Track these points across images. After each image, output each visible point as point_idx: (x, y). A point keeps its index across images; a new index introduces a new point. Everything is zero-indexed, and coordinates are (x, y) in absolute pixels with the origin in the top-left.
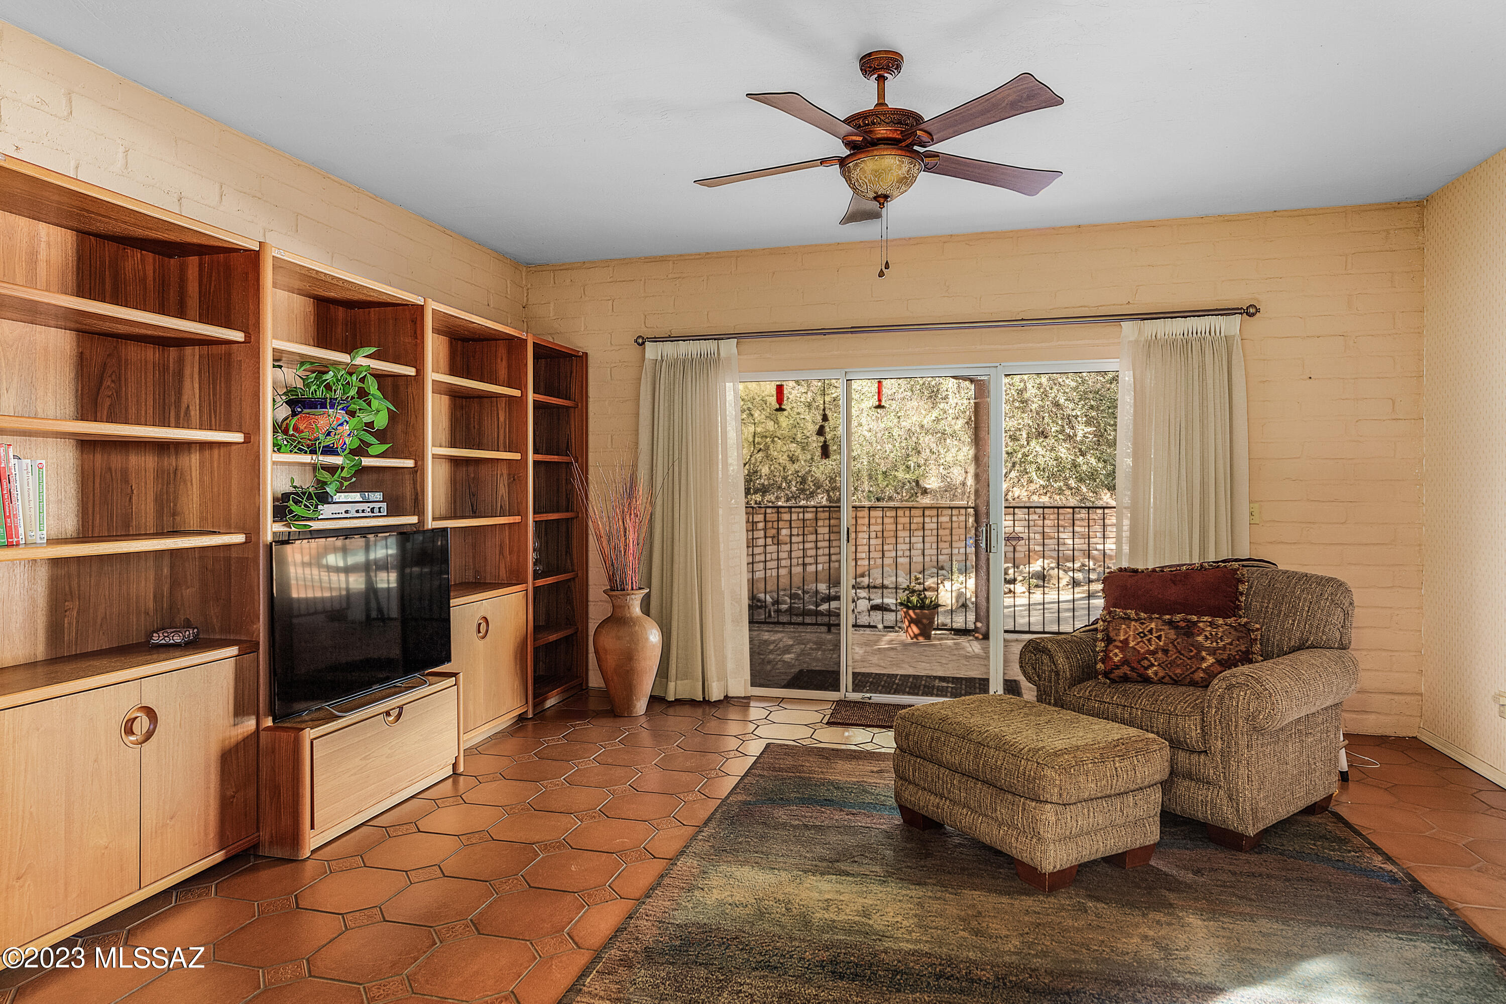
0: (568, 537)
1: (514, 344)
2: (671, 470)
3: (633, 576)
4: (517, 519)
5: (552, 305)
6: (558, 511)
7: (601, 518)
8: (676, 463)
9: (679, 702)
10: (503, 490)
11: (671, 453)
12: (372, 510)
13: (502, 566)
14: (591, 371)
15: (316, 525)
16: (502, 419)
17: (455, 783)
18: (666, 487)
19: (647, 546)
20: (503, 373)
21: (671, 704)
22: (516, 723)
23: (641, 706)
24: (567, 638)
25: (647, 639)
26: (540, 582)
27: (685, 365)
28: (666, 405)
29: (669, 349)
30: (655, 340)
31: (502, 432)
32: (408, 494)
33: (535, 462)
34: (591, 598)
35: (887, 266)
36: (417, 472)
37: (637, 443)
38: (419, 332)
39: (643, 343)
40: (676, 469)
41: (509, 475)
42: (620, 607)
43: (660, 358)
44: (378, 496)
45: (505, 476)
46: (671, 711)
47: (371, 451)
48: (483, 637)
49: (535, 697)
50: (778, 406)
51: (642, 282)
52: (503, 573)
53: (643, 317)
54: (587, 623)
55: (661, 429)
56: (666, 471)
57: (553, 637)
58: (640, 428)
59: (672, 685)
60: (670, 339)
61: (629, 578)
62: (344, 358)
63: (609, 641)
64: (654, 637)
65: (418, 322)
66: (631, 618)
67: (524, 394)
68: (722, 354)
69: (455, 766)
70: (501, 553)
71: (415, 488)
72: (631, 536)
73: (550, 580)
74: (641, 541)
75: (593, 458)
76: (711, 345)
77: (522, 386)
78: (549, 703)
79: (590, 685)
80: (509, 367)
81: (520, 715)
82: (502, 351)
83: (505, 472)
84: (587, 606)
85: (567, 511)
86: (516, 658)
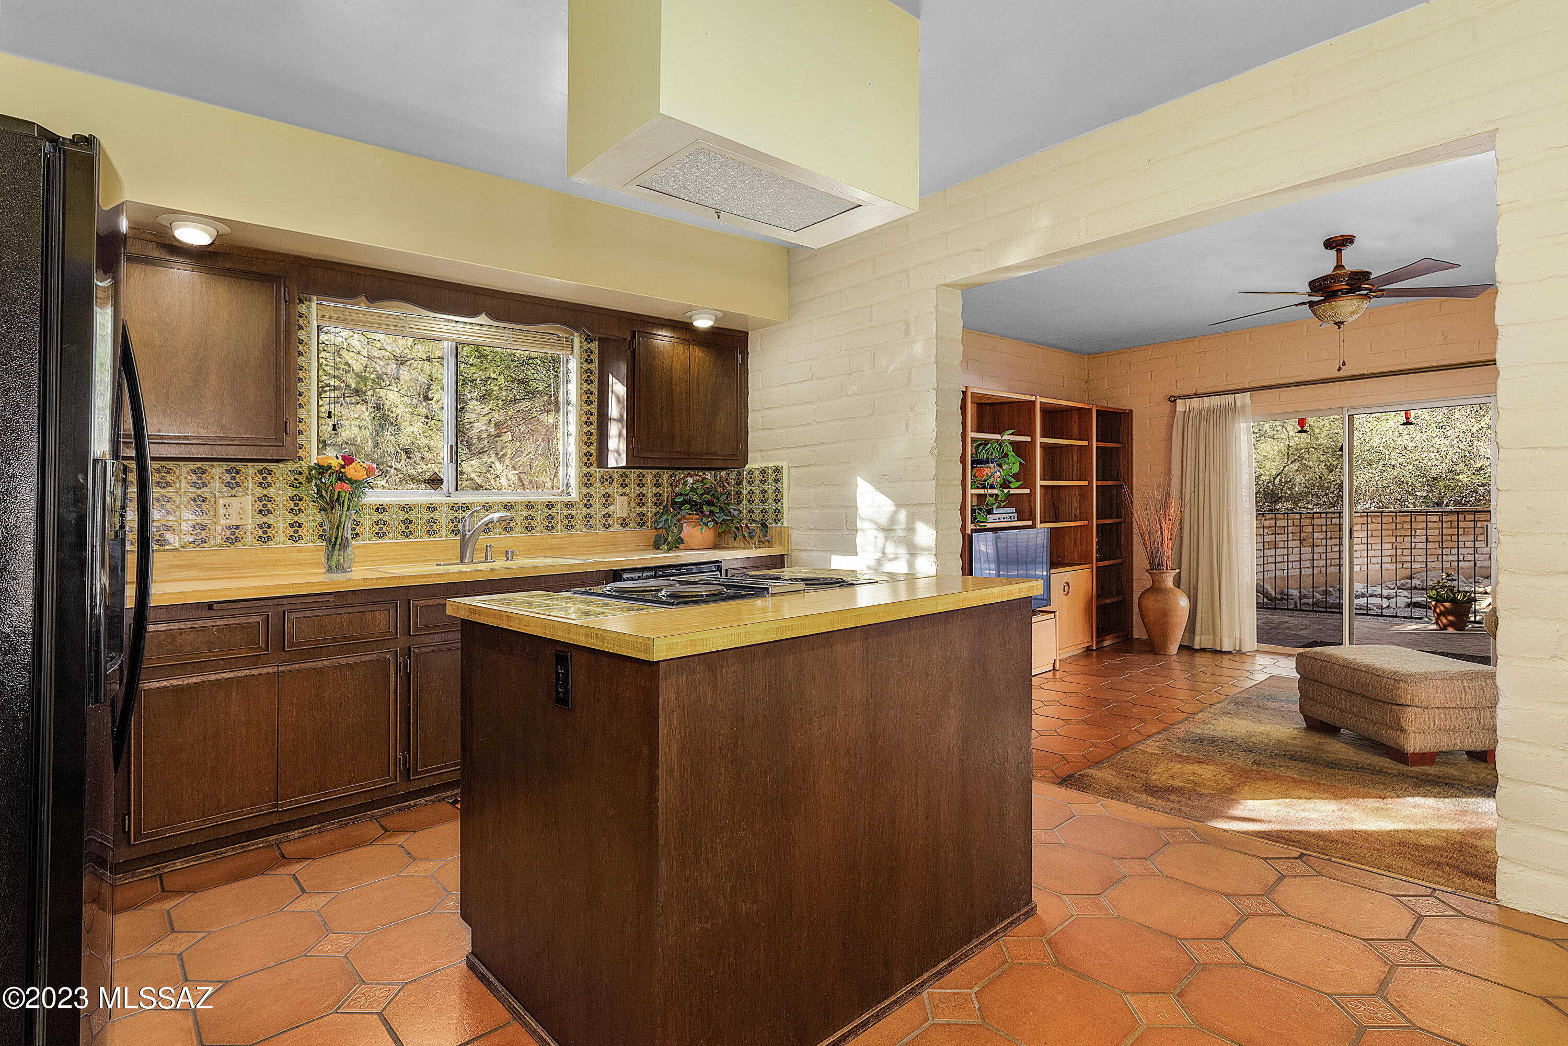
0: (1118, 535)
1: (1083, 413)
2: (1197, 488)
3: (1168, 558)
4: (1086, 523)
5: (1106, 379)
6: (1111, 518)
7: (1144, 522)
8: (1201, 483)
9: (1203, 650)
10: (1076, 505)
11: (1197, 476)
12: (1010, 518)
13: (1076, 553)
14: (1134, 421)
15: (989, 526)
16: (1075, 459)
17: (1054, 674)
18: (1192, 500)
19: (1178, 542)
20: (1076, 431)
21: (1197, 650)
22: (1086, 651)
23: (1174, 648)
24: (1117, 603)
25: (1178, 603)
26: (1101, 564)
27: (1210, 412)
28: (1193, 443)
29: (1195, 403)
30: (1184, 397)
31: (1075, 468)
32: (1026, 508)
33: (1097, 486)
34: (1134, 577)
35: (1344, 364)
36: (1031, 496)
37: (1170, 471)
38: (1032, 416)
39: (1175, 400)
40: (1201, 487)
41: (1080, 495)
42: (1159, 581)
43: (1188, 410)
44: (1014, 510)
45: (1078, 496)
46: (1197, 655)
47: (1011, 485)
48: (1067, 595)
49: (1097, 638)
50: (1300, 428)
51: (1174, 358)
52: (1076, 557)
53: (1175, 382)
54: (1132, 594)
55: (1189, 459)
56: (1193, 489)
57: (1108, 601)
58: (1172, 460)
59: (1197, 638)
60: (1196, 395)
61: (1164, 562)
62: (998, 437)
63: (1150, 603)
64: (1183, 602)
65: (1032, 410)
66: (1166, 589)
67: (1091, 444)
68: (1238, 404)
69: (1054, 664)
70: (1075, 544)
71: (1030, 505)
72: (1166, 534)
73: (1107, 563)
74: (1173, 538)
75: (1137, 480)
76: (1230, 398)
77: (1089, 439)
78: (1106, 643)
79: (1134, 636)
80: (1080, 426)
81: (1088, 647)
82: (1075, 417)
83: (1077, 493)
84: (1132, 582)
85: (1117, 518)
86: (1085, 610)
